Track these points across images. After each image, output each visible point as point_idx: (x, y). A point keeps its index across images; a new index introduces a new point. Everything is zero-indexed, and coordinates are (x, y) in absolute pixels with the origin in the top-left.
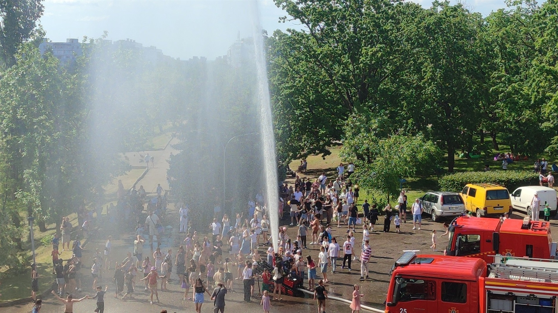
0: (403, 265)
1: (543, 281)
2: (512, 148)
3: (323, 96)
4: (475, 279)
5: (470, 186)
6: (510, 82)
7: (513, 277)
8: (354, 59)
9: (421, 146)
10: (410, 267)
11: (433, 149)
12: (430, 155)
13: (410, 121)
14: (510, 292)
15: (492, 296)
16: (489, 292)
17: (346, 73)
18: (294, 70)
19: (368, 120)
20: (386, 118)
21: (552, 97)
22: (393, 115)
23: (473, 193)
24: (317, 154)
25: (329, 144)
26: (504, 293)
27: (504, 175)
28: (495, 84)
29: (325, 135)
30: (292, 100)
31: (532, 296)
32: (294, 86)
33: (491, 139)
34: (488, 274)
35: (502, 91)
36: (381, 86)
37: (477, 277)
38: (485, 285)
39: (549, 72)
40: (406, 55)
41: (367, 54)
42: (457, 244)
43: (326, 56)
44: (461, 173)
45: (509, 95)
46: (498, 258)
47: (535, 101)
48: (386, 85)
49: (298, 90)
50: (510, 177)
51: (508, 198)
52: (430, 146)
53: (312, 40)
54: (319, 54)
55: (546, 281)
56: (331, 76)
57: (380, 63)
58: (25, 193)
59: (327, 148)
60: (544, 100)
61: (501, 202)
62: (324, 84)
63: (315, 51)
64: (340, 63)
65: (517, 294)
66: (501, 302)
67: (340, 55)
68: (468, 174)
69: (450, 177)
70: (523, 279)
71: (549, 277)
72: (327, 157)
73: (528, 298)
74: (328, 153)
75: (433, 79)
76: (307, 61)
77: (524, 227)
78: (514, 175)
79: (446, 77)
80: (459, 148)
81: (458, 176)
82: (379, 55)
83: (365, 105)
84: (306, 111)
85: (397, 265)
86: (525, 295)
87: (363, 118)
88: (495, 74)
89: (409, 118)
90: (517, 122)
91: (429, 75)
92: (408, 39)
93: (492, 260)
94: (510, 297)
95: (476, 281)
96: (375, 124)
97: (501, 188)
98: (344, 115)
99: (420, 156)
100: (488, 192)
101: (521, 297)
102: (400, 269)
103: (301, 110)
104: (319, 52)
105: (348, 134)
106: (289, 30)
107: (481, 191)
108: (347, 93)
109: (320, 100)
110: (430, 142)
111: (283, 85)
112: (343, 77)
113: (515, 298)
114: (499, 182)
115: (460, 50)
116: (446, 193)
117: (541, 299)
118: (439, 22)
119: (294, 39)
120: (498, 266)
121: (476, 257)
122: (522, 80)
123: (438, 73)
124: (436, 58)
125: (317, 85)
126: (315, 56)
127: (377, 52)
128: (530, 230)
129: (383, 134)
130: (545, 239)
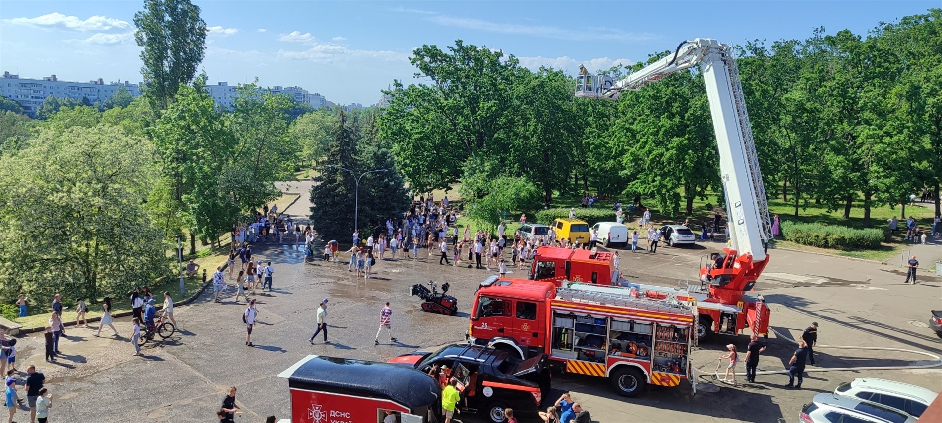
0: (486, 287)
1: (599, 304)
2: (598, 190)
3: (447, 142)
4: (543, 300)
5: (558, 220)
6: (599, 136)
7: (575, 300)
8: (474, 112)
9: (524, 186)
10: (493, 288)
11: (533, 189)
12: (531, 194)
13: (516, 165)
14: (572, 312)
15: (557, 315)
16: (554, 311)
17: (466, 123)
18: (424, 118)
19: (482, 163)
20: (497, 162)
21: (629, 150)
22: (503, 160)
23: (560, 226)
24: (441, 189)
25: (452, 181)
26: (566, 313)
27: (588, 212)
28: (588, 137)
29: (448, 174)
30: (421, 144)
31: (589, 316)
32: (423, 132)
33: (582, 182)
34: (555, 296)
35: (593, 144)
36: (496, 135)
37: (545, 298)
38: (551, 305)
39: (628, 130)
40: (516, 110)
41: (484, 107)
42: (536, 269)
43: (450, 108)
44: (554, 209)
45: (597, 147)
46: (565, 283)
47: (616, 153)
48: (500, 134)
49: (426, 135)
50: (593, 214)
51: (588, 231)
52: (531, 186)
53: (440, 93)
54: (445, 106)
55: (601, 304)
56: (454, 125)
57: (495, 116)
58: (185, 213)
59: (449, 184)
60: (622, 153)
61: (583, 234)
62: (449, 132)
63: (442, 104)
64: (461, 114)
65: (577, 314)
66: (564, 320)
67: (463, 108)
68: (559, 210)
69: (545, 212)
70: (583, 301)
71: (604, 300)
72: (449, 192)
73: (586, 317)
74: (451, 189)
75: (535, 131)
76: (436, 111)
77: (592, 257)
78: (596, 212)
79: (545, 131)
80: (554, 188)
81: (552, 211)
82: (494, 109)
83: (481, 151)
84: (434, 154)
85: (481, 286)
86: (584, 315)
87: (479, 161)
88: (588, 130)
89: (515, 163)
90: (602, 170)
91: (532, 128)
92: (518, 98)
93: (559, 284)
94: (571, 316)
95: (544, 302)
96: (488, 166)
97: (583, 223)
98: (464, 158)
99: (522, 194)
100: (572, 226)
101: (580, 316)
102: (483, 289)
103: (428, 152)
104: (445, 103)
105: (466, 174)
106: (420, 85)
107: (567, 225)
108: (468, 140)
109: (444, 144)
110: (531, 184)
111: (414, 131)
112: (465, 126)
113: (575, 317)
114: (582, 218)
115: (558, 108)
116: (539, 226)
117: (596, 319)
118: (542, 85)
119: (425, 93)
120: (563, 290)
121: (548, 281)
122: (610, 136)
123: (540, 126)
124: (539, 115)
125: (443, 132)
126: (441, 108)
127: (492, 106)
128: (596, 260)
129: (493, 174)
130: (607, 268)
